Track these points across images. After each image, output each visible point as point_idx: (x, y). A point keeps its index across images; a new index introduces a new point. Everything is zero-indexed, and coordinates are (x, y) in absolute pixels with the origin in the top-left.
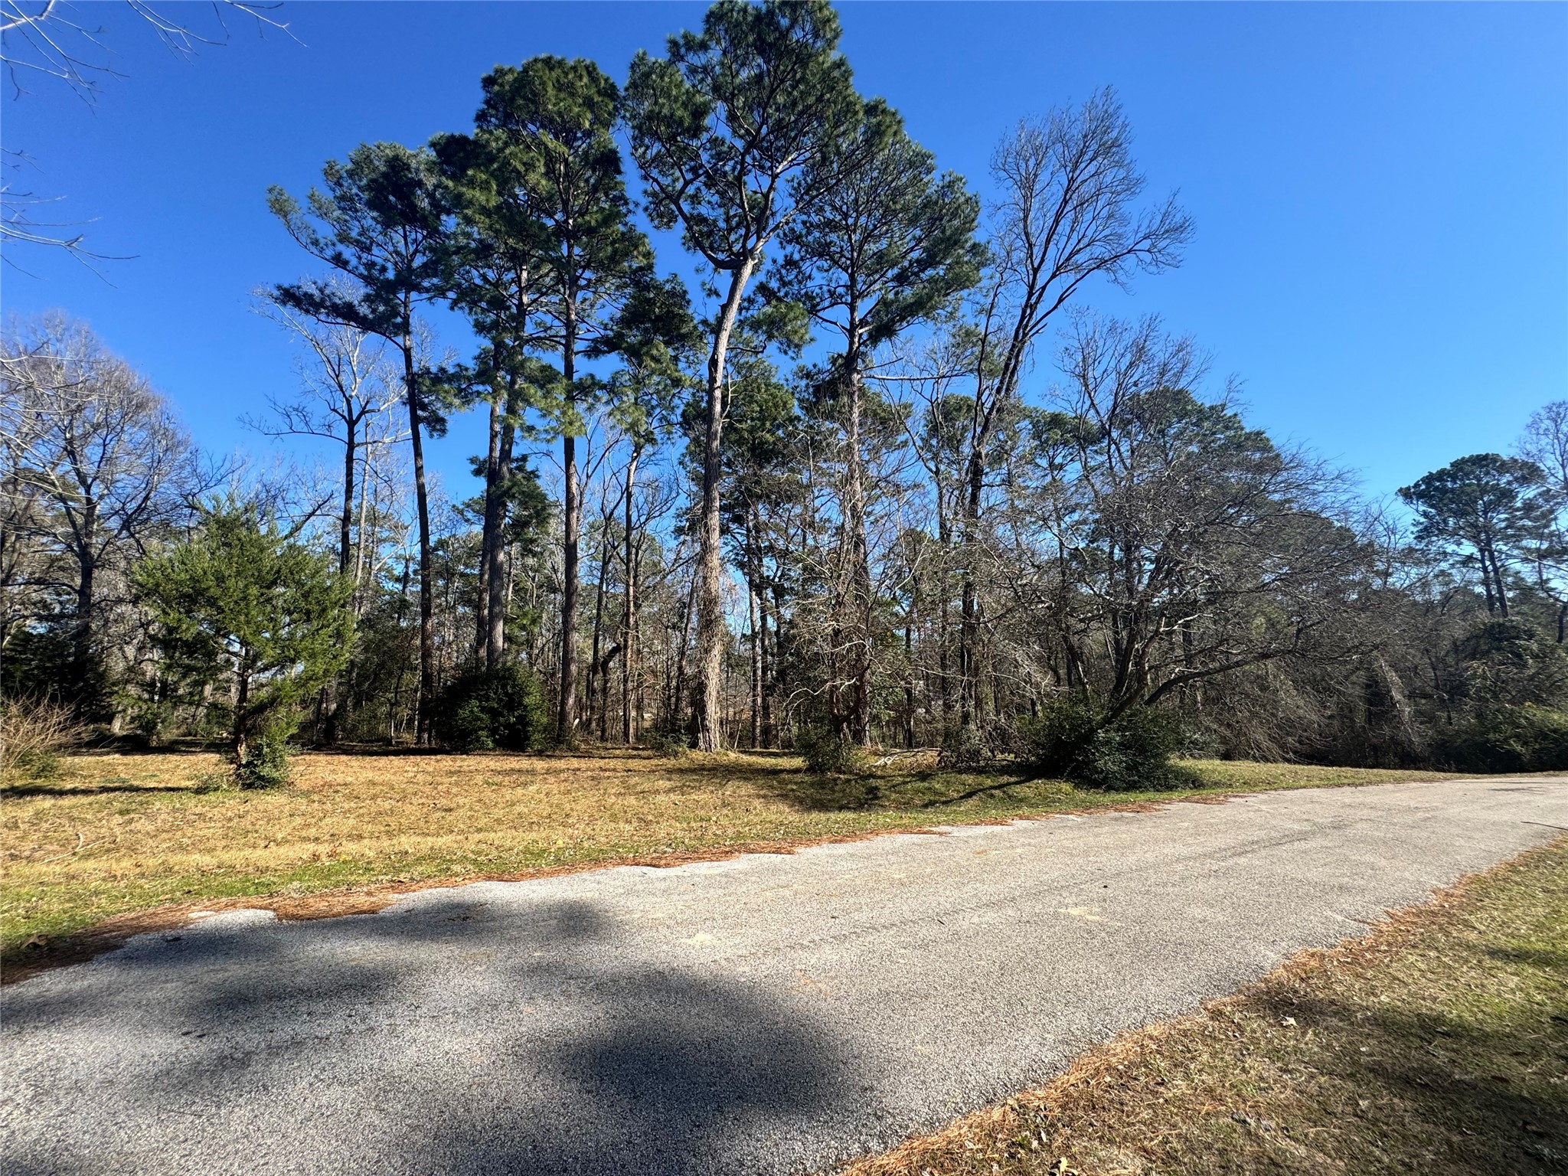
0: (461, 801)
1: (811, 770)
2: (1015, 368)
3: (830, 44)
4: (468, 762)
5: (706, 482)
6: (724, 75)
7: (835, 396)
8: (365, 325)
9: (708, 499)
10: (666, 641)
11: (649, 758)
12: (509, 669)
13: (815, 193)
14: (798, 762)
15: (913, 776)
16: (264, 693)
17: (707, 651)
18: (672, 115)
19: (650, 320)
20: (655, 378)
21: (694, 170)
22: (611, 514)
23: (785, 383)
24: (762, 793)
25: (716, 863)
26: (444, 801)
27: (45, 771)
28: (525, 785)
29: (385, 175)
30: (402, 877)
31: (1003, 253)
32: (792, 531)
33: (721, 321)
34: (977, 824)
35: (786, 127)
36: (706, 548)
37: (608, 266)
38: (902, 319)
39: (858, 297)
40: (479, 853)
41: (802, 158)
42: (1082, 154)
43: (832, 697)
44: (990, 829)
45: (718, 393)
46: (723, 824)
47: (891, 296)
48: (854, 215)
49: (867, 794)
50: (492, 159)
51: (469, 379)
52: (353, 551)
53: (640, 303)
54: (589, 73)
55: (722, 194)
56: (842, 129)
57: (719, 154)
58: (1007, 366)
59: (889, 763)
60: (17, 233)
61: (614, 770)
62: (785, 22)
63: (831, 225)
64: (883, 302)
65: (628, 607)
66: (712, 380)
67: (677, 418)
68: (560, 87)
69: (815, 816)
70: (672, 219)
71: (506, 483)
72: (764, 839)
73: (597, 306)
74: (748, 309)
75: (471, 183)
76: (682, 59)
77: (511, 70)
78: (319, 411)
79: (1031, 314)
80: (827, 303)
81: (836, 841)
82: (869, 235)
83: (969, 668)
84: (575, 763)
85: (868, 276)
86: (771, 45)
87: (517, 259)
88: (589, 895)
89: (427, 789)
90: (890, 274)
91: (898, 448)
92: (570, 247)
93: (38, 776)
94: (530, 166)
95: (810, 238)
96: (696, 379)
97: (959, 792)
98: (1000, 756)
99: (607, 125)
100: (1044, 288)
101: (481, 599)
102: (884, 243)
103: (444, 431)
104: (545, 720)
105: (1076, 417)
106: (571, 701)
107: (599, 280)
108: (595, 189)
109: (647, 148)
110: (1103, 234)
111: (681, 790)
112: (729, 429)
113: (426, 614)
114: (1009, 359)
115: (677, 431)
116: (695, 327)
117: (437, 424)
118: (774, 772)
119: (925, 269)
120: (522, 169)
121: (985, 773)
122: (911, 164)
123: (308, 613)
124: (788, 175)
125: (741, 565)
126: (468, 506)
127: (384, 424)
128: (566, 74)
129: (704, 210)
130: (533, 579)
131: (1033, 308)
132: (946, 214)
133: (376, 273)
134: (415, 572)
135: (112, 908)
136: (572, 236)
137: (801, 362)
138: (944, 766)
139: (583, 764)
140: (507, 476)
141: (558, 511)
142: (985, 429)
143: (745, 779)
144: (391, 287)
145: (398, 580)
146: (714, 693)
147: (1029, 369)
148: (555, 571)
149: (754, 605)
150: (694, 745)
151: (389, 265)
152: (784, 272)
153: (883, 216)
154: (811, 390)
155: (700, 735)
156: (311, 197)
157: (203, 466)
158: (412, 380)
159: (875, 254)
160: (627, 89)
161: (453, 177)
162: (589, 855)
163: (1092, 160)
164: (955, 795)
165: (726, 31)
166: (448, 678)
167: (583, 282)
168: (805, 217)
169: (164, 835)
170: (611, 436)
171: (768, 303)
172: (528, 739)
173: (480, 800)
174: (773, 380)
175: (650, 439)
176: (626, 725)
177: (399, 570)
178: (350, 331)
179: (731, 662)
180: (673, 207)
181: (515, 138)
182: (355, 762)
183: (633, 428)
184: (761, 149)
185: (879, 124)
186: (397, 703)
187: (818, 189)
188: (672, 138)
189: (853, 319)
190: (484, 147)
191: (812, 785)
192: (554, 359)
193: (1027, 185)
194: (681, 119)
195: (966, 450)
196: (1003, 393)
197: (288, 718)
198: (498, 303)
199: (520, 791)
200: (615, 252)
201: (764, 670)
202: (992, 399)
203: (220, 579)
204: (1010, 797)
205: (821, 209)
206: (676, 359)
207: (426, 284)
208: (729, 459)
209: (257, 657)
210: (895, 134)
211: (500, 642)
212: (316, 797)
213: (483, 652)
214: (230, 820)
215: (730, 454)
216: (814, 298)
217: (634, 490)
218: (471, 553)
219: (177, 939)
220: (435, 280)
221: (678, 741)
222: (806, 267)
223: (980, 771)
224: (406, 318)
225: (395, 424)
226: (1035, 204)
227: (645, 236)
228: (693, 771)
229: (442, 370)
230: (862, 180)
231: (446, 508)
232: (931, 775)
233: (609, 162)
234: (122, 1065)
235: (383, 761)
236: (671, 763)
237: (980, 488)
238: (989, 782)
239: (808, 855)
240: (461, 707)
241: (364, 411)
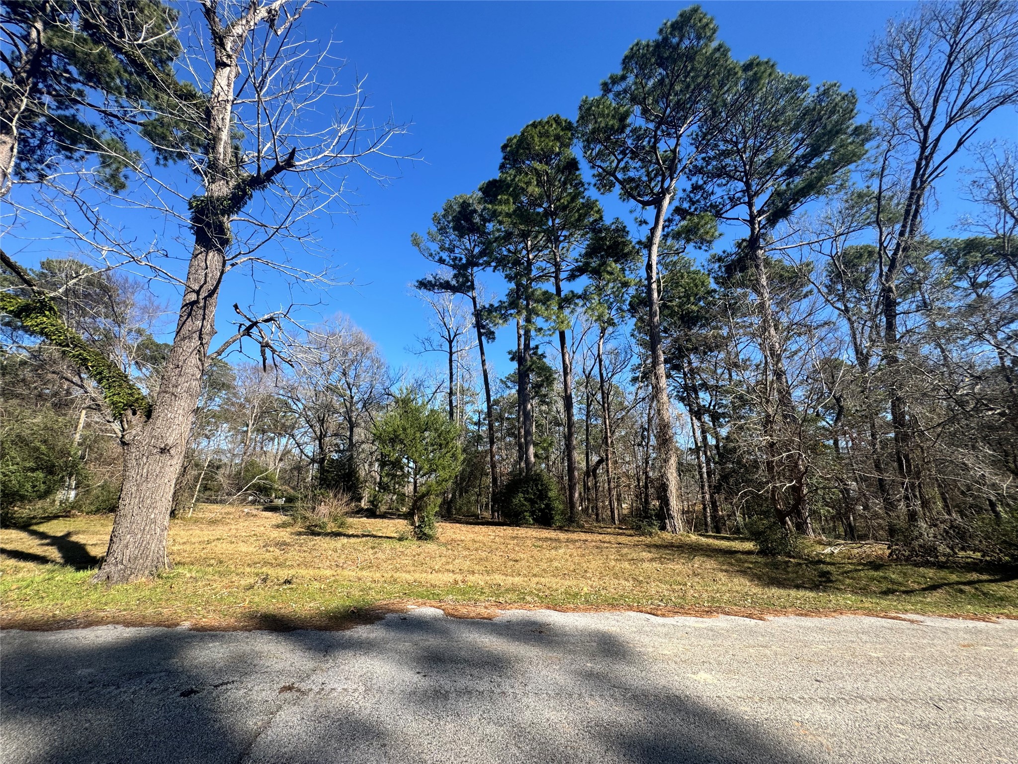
0: (522, 556)
1: (762, 552)
2: (917, 211)
3: (710, 39)
4: (521, 532)
5: (652, 345)
6: (637, 89)
7: (743, 269)
8: (454, 290)
9: (655, 358)
10: (634, 455)
11: (631, 535)
12: (538, 475)
13: (709, 137)
14: (749, 546)
15: (864, 565)
16: (424, 489)
17: (666, 461)
18: (607, 125)
19: (604, 250)
20: (611, 285)
21: (624, 153)
22: (590, 374)
23: (701, 269)
24: (724, 568)
25: (701, 619)
26: (513, 556)
27: (342, 525)
28: (556, 548)
29: (460, 212)
30: (501, 600)
31: (888, 126)
32: (719, 371)
33: (650, 240)
34: (952, 617)
35: (684, 103)
36: (657, 390)
37: (576, 225)
38: (795, 202)
39: (754, 195)
40: (539, 590)
41: (697, 118)
42: (962, 20)
43: (773, 495)
44: (971, 624)
45: (654, 286)
46: (696, 589)
47: (784, 187)
48: (743, 141)
49: (820, 577)
50: (509, 186)
51: (506, 307)
52: (455, 410)
53: (597, 241)
54: (556, 121)
55: (642, 160)
56: (726, 88)
57: (638, 137)
58: (907, 212)
59: (836, 551)
60: (334, 283)
61: (609, 542)
62: (675, 41)
63: (726, 154)
64: (778, 194)
65: (606, 432)
66: (649, 278)
67: (626, 307)
68: (541, 135)
69: (775, 591)
70: (612, 185)
71: (529, 363)
72: (735, 605)
73: (571, 249)
74: (668, 226)
75: (500, 203)
76: (610, 91)
77: (515, 137)
78: (437, 339)
79: (927, 165)
80: (728, 207)
81: (802, 615)
82: (758, 150)
83: (909, 471)
84: (583, 536)
85: (760, 179)
86: (667, 59)
87: (524, 236)
88: (614, 629)
89: (502, 547)
90: (779, 172)
91: (806, 296)
92: (553, 221)
93: (339, 527)
94: (528, 183)
95: (710, 167)
96: (638, 279)
97: (919, 583)
98: (962, 554)
99: (568, 146)
100: (938, 140)
101: (519, 433)
102: (771, 152)
103: (494, 338)
104: (561, 507)
105: (998, 237)
106: (577, 495)
107: (571, 235)
108: (565, 183)
109: (593, 149)
110: (1002, 74)
111: (660, 560)
112: (664, 307)
113: (492, 443)
114: (909, 205)
115: (628, 315)
116: (634, 247)
117: (491, 335)
118: (730, 553)
119: (812, 159)
120: (525, 186)
121: (947, 568)
122: (787, 90)
123: (441, 445)
124: (688, 133)
125: (682, 399)
126: (508, 378)
127: (465, 340)
128: (543, 127)
129: (632, 174)
130: (546, 418)
131: (928, 159)
132: (825, 114)
133: (457, 262)
134: (484, 419)
135: (378, 597)
136: (553, 214)
137: (712, 252)
138: (895, 559)
139: (589, 537)
140: (529, 358)
141: (559, 376)
142: (892, 266)
143: (708, 556)
144: (465, 267)
145: (476, 424)
146: (674, 491)
147: (931, 209)
148: (558, 412)
149: (695, 427)
150: (663, 528)
151: (463, 256)
152: (692, 195)
153: (768, 133)
154: (723, 269)
155: (667, 521)
156: (429, 233)
157: (392, 374)
158: (478, 314)
159: (763, 162)
160: (578, 122)
161: (491, 203)
162: (606, 601)
163: (975, 21)
164: (916, 586)
165: (636, 63)
166: (505, 480)
167: (562, 238)
168: (704, 155)
169: (389, 562)
170: (585, 326)
171: (684, 219)
172: (553, 518)
173: (532, 557)
174: (692, 269)
175: (611, 322)
176: (612, 512)
177: (475, 419)
178: (448, 295)
179: (682, 469)
180: (612, 178)
181: (519, 171)
182: (464, 528)
183: (599, 318)
184: (667, 123)
185: (755, 74)
186: (480, 495)
187: (711, 134)
188: (608, 139)
189: (751, 212)
190: (504, 181)
191: (766, 565)
192: (549, 286)
193: (905, 67)
194: (613, 126)
195: (873, 286)
196: (907, 235)
197: (434, 504)
198: (517, 262)
199: (553, 552)
200: (580, 216)
201: (709, 474)
202: (894, 241)
203: (404, 429)
204: (984, 594)
205: (716, 145)
206: (623, 270)
207: (481, 261)
208: (665, 328)
209: (420, 469)
210: (770, 75)
211: (532, 459)
212: (450, 547)
213: (523, 464)
214: (414, 556)
215: (665, 324)
216: (718, 206)
217: (603, 357)
218: (512, 406)
219: (405, 619)
220: (485, 258)
221: (651, 525)
222: (709, 187)
223: (941, 566)
224: (472, 282)
225: (470, 339)
226: (916, 77)
227: (597, 201)
228: (666, 547)
229: (491, 305)
230: (746, 115)
231: (498, 381)
232: (882, 565)
233: (572, 165)
234: (396, 683)
235: (477, 528)
236: (648, 540)
237: (895, 316)
238: (954, 577)
239: (776, 622)
240: (514, 498)
241: (456, 335)
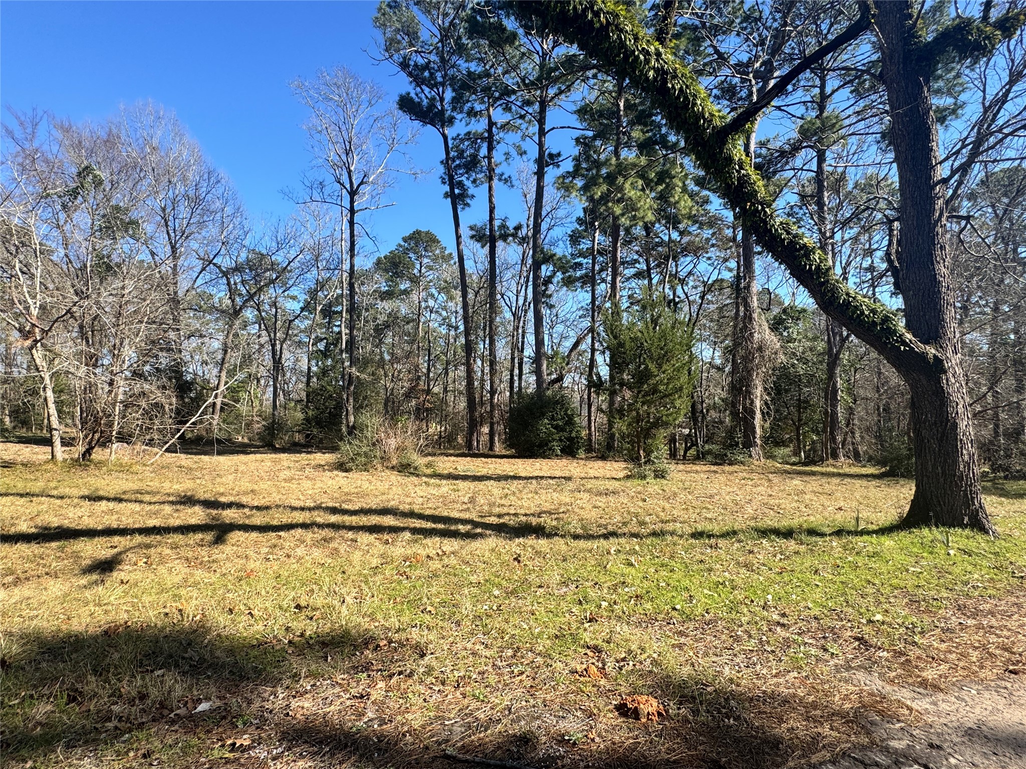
155: (752, 449)
241: (362, 183)
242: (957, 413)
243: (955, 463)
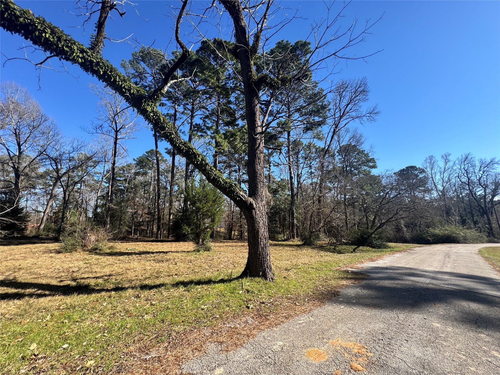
241: (121, 128)
242: (259, 226)
243: (258, 248)
